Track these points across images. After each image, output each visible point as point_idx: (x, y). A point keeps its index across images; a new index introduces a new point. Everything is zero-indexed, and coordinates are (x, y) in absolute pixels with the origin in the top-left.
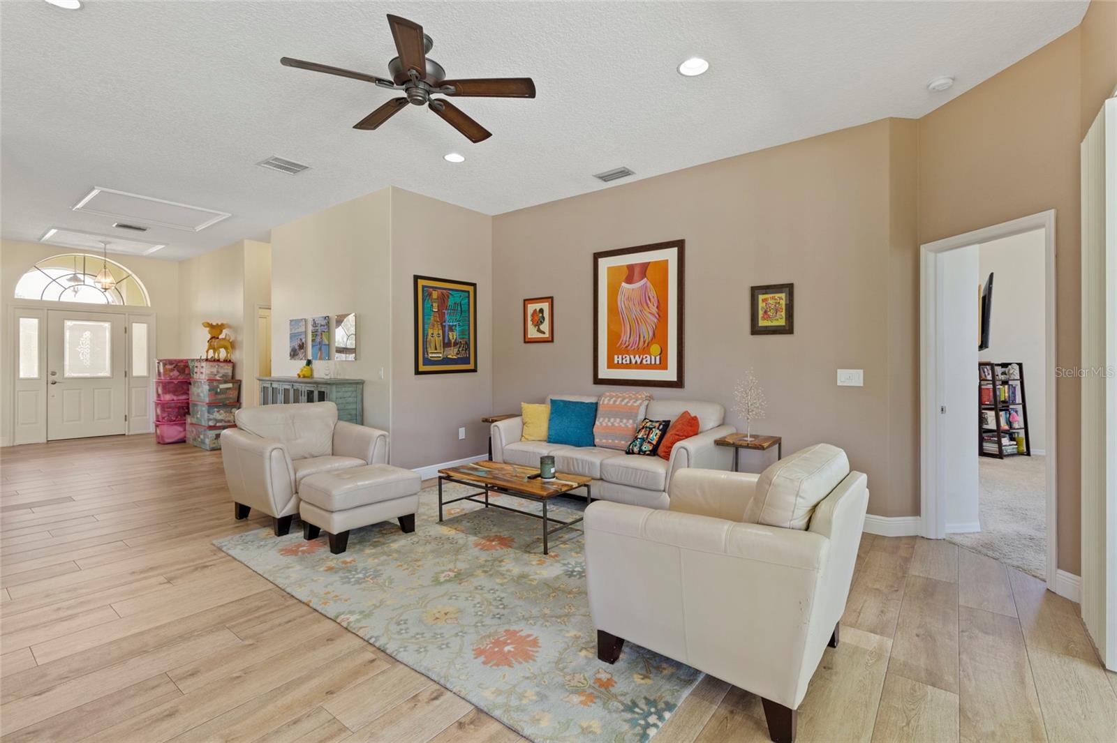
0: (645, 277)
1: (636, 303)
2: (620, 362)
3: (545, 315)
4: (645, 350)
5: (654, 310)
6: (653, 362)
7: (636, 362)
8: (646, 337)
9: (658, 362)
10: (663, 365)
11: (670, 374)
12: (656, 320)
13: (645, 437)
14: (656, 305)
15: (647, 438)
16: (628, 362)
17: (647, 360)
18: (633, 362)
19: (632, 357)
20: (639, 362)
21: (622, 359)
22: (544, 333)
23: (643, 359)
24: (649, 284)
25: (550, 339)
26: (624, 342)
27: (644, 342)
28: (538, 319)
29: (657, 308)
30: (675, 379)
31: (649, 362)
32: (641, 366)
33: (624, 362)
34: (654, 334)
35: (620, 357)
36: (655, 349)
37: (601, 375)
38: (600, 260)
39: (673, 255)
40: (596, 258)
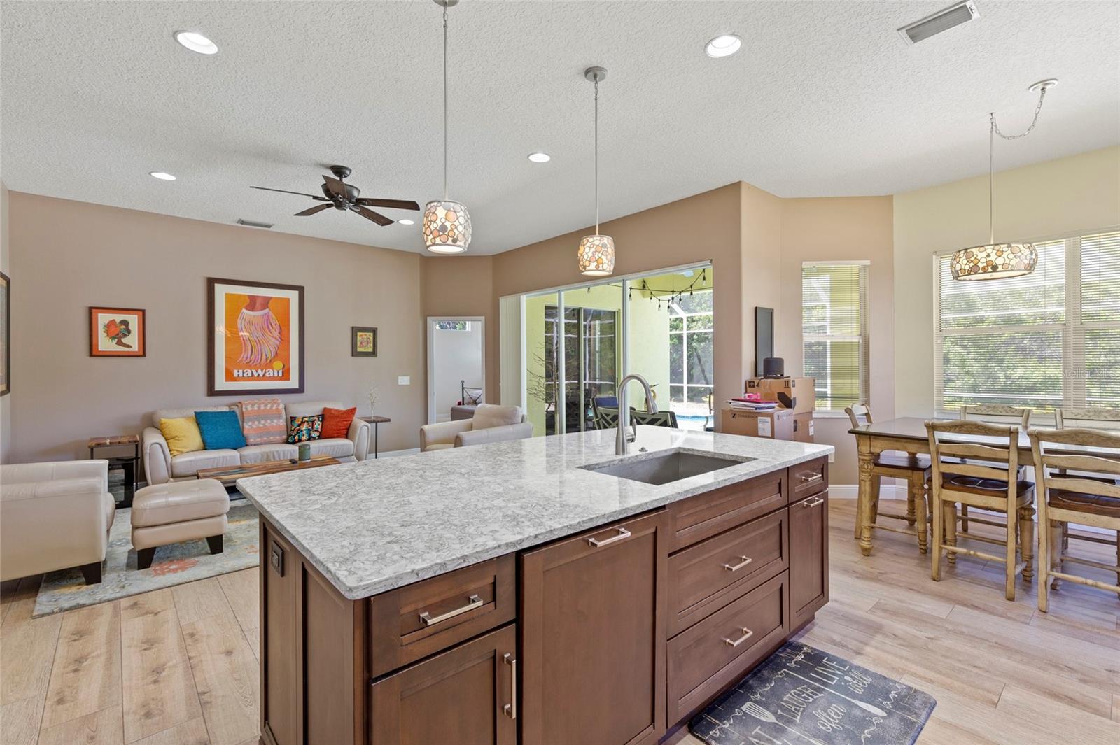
0: (268, 307)
1: (258, 327)
2: (241, 375)
3: (131, 327)
4: (269, 365)
5: (276, 334)
6: (276, 375)
7: (259, 375)
8: (269, 355)
9: (281, 375)
10: (286, 375)
11: (293, 383)
12: (278, 343)
13: (310, 428)
14: (278, 331)
15: (313, 428)
16: (250, 375)
17: (270, 373)
18: (256, 375)
19: (254, 371)
20: (261, 375)
21: (243, 373)
22: (130, 347)
23: (265, 372)
24: (271, 313)
25: (142, 354)
26: (244, 359)
27: (267, 359)
28: (119, 331)
29: (280, 333)
30: (297, 387)
31: (272, 375)
32: (264, 378)
33: (245, 375)
34: (277, 353)
35: (241, 371)
36: (278, 365)
37: (218, 388)
38: (216, 285)
39: (293, 296)
40: (211, 282)
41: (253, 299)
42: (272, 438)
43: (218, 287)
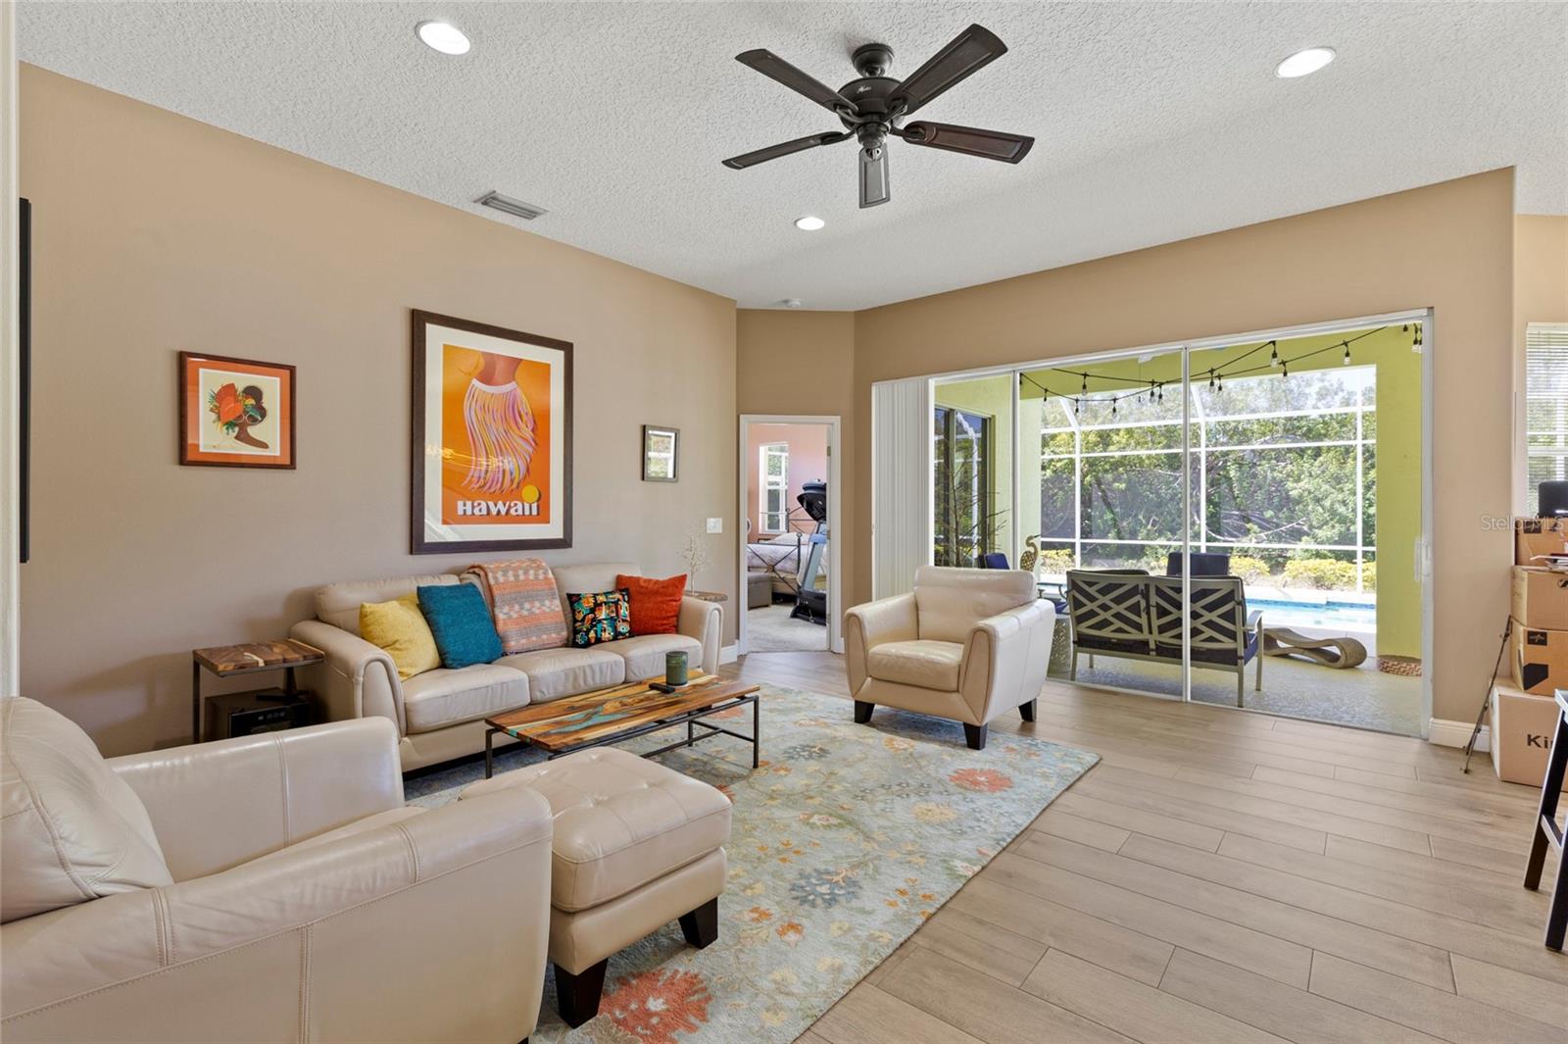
0: (514, 380)
1: (498, 416)
2: (469, 512)
3: (265, 403)
4: (514, 493)
5: (528, 433)
6: (527, 513)
7: (499, 512)
8: (516, 474)
9: (534, 512)
10: (543, 516)
11: (554, 530)
12: (531, 450)
13: (614, 615)
14: (531, 426)
15: (617, 615)
16: (484, 512)
17: (518, 509)
18: (494, 511)
19: (491, 504)
20: (503, 512)
21: (473, 507)
22: (264, 445)
23: (510, 507)
24: (519, 392)
25: (288, 462)
26: (475, 479)
27: (512, 481)
28: (242, 411)
29: (533, 431)
30: (561, 536)
31: (520, 512)
32: (507, 518)
33: (476, 512)
34: (528, 470)
35: (469, 503)
36: (530, 492)
37: (429, 537)
38: (428, 325)
39: (555, 358)
40: (419, 320)
41: (491, 359)
42: (545, 637)
43: (432, 330)
